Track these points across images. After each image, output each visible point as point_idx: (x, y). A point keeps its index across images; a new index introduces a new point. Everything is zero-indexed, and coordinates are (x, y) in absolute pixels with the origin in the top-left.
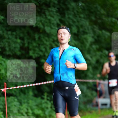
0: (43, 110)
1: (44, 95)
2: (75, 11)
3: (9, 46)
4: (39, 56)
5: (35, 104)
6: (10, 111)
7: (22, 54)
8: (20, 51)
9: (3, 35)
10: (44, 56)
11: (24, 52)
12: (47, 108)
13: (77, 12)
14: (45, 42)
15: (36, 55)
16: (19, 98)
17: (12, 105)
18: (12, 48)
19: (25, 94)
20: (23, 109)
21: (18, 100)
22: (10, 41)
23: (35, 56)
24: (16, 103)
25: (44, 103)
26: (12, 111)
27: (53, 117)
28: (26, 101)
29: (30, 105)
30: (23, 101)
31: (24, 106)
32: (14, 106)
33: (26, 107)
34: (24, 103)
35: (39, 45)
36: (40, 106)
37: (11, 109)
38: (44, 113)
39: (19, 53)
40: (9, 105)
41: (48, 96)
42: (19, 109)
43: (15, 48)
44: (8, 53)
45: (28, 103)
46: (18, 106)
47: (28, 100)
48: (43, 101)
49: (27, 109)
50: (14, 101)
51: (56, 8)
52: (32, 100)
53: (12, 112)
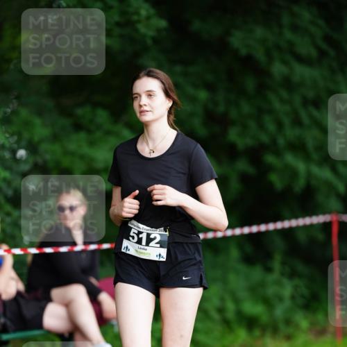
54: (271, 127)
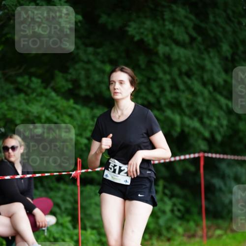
1: (158, 185)
6: (86, 215)
10: (159, 103)
12: (164, 212)
14: (161, 75)
17: (90, 204)
26: (90, 215)
27: (175, 231)
32: (93, 206)
35: (149, 79)
37: (88, 212)
38: (157, 223)
40: (85, 204)
41: (165, 187)
44: (83, 93)
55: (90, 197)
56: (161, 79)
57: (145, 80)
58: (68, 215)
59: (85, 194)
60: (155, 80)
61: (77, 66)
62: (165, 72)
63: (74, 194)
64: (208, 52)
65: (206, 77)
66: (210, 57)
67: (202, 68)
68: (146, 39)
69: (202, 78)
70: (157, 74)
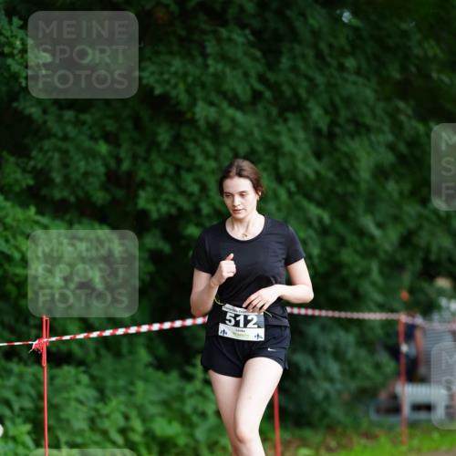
0: (185, 420)
1: (194, 366)
2: (323, 45)
3: (65, 165)
4: (173, 211)
5: (155, 397)
6: (59, 420)
7: (115, 202)
8: (104, 188)
9: (45, 122)
10: (197, 211)
11: (120, 194)
12: (203, 415)
13: (331, 46)
14: (200, 160)
15: (164, 209)
16: (96, 371)
17: (68, 400)
18: (75, 176)
19: (118, 355)
20: (108, 416)
21: (92, 378)
22: (70, 147)
23: (158, 211)
24: (84, 392)
25: (191, 395)
26: (68, 421)
28: (121, 383)
29: (138, 399)
30: (110, 383)
31: (116, 404)
32: (73, 404)
33: (123, 408)
34: (116, 391)
35: (178, 168)
36: (176, 405)
37: (63, 415)
38: (192, 435)
39: (100, 197)
40: (56, 400)
42: (93, 413)
43: (86, 175)
44: (58, 194)
45: (132, 393)
46: (92, 404)
47: (132, 383)
48: (189, 388)
49: (127, 418)
50: (78, 382)
51: (247, 32)
52: (146, 380)
53: (65, 424)
54: (195, 188)
55: (67, 388)
56: (200, 168)
57: (171, 170)
58: (27, 420)
59: (58, 381)
60: (189, 170)
61: (47, 144)
62: (207, 156)
63: (37, 383)
64: (286, 120)
65: (283, 165)
66: (290, 130)
67: (275, 149)
68: (174, 93)
69: (276, 167)
70: (193, 158)
